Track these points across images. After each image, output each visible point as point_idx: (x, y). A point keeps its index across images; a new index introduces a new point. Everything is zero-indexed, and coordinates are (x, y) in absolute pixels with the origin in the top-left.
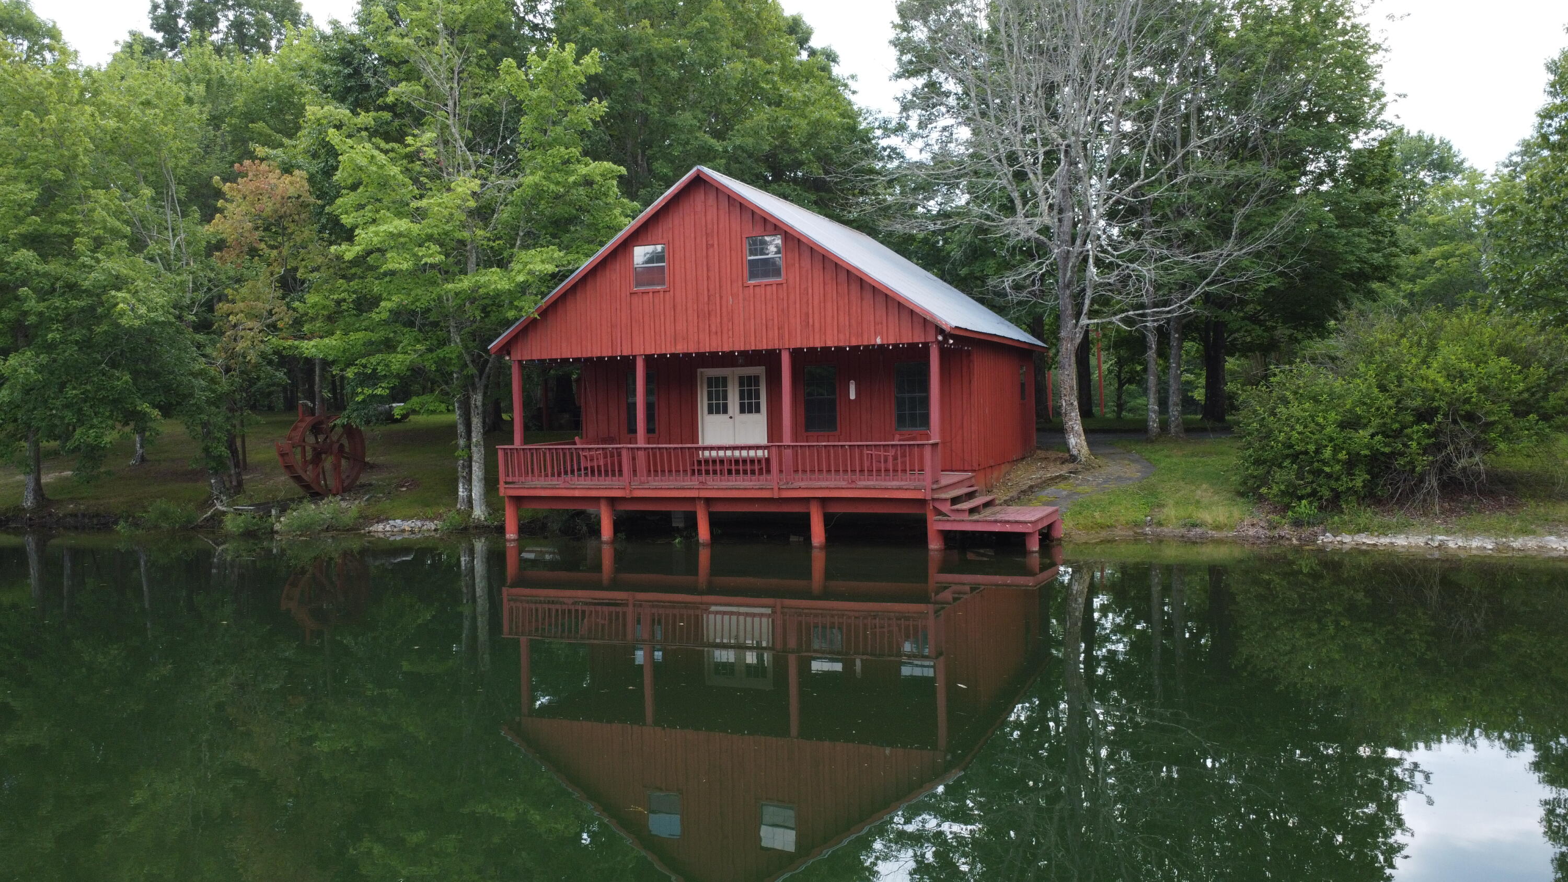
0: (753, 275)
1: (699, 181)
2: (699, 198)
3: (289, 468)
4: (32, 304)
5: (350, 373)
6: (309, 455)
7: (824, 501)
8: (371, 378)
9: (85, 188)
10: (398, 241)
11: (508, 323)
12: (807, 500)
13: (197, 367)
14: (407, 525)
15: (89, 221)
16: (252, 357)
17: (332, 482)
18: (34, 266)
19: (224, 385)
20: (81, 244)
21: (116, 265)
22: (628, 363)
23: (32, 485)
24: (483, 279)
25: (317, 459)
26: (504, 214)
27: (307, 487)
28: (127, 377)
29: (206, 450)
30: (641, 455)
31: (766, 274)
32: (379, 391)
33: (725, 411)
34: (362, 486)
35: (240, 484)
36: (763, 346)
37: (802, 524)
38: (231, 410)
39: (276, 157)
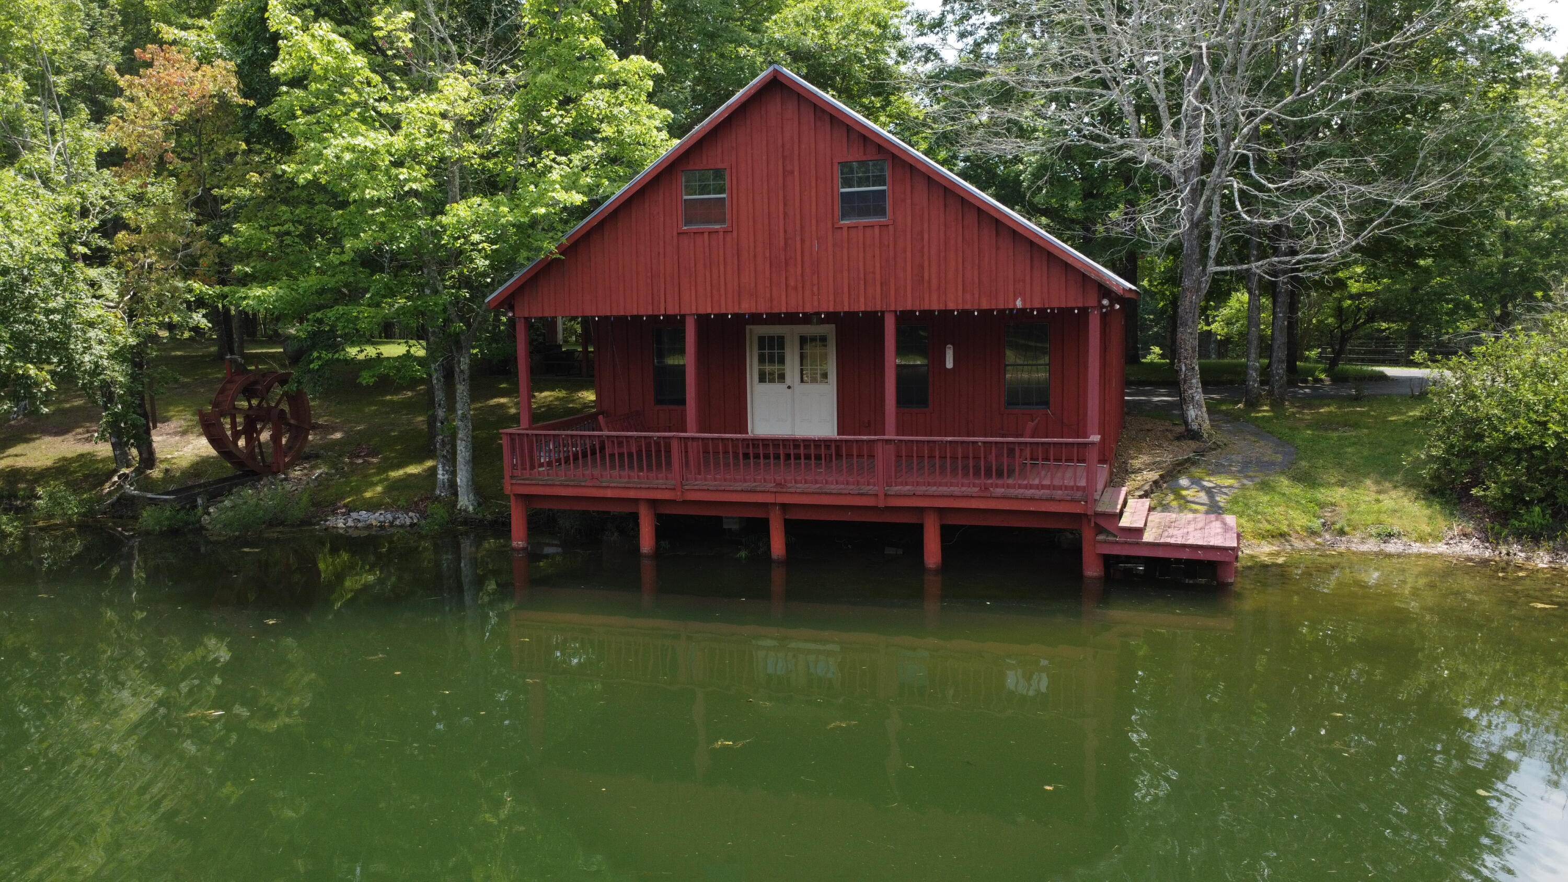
0: (846, 213)
1: (775, 86)
2: (774, 107)
7: (941, 511)
12: (916, 511)
13: (93, 314)
17: (271, 457)
30: (695, 448)
31: (865, 212)
33: (782, 380)
36: (860, 308)
39: (189, 41)
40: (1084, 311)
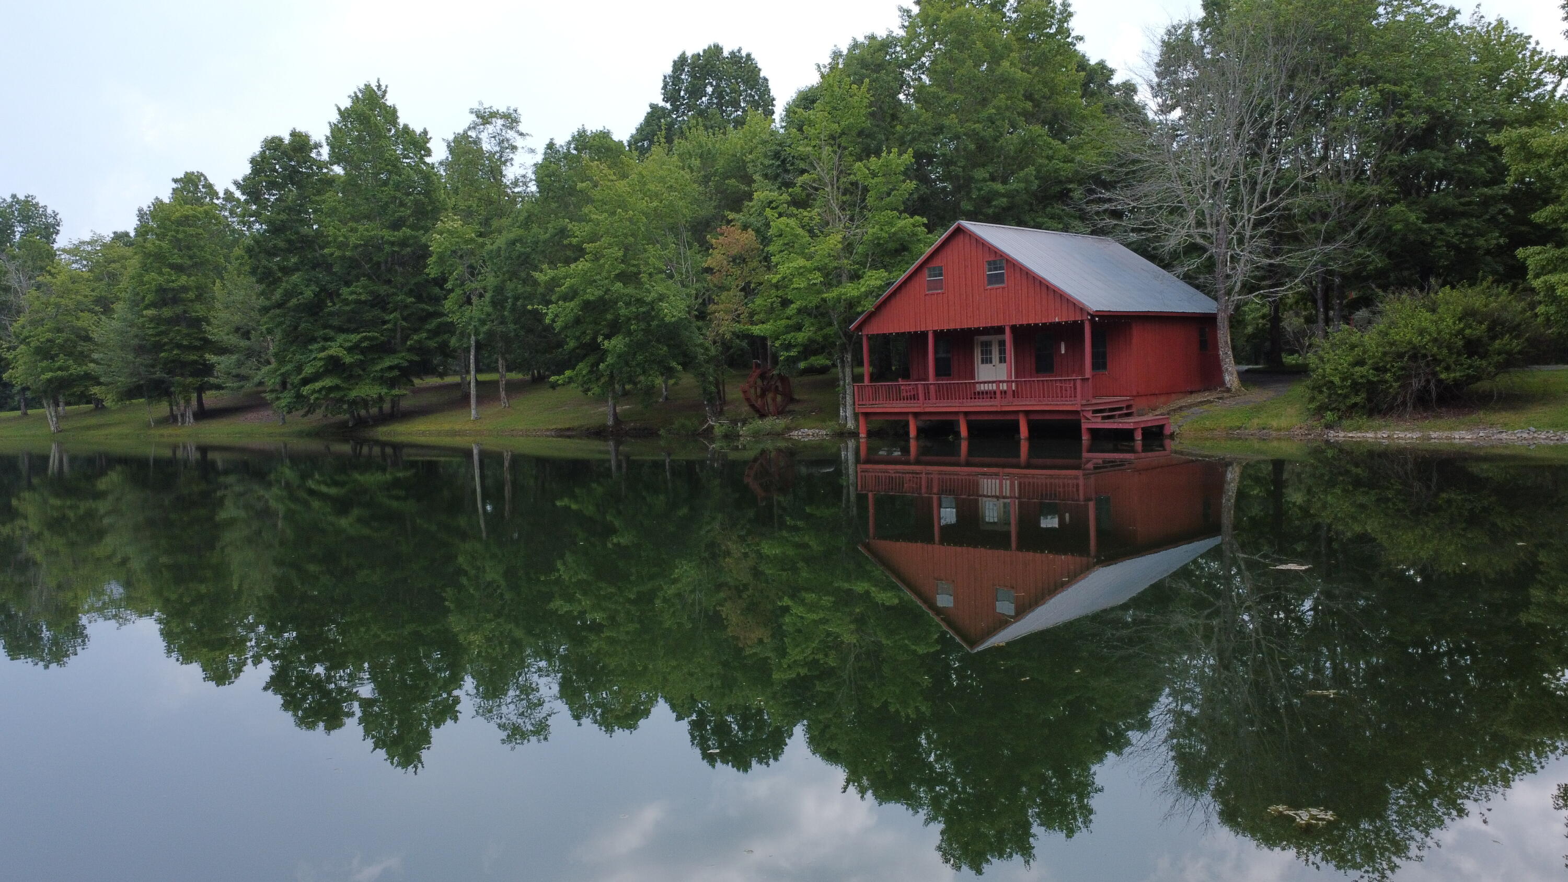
0: (990, 283)
1: (959, 230)
2: (960, 240)
3: (748, 400)
4: (623, 312)
5: (777, 344)
6: (759, 390)
7: (1027, 413)
8: (788, 347)
9: (643, 245)
10: (801, 272)
11: (859, 314)
12: (1017, 412)
13: (699, 342)
14: (810, 432)
15: (647, 264)
16: (728, 336)
17: (771, 408)
18: (622, 291)
19: (713, 351)
20: (644, 277)
21: (660, 288)
22: (924, 335)
23: (612, 412)
24: (843, 290)
25: (763, 395)
26: (860, 249)
27: (757, 410)
28: (665, 348)
29: (705, 390)
30: (932, 388)
31: (997, 282)
32: (792, 354)
33: (991, 362)
34: (789, 412)
35: (722, 410)
36: (996, 324)
37: (1014, 428)
38: (717, 366)
39: (739, 219)
40: (1082, 321)
